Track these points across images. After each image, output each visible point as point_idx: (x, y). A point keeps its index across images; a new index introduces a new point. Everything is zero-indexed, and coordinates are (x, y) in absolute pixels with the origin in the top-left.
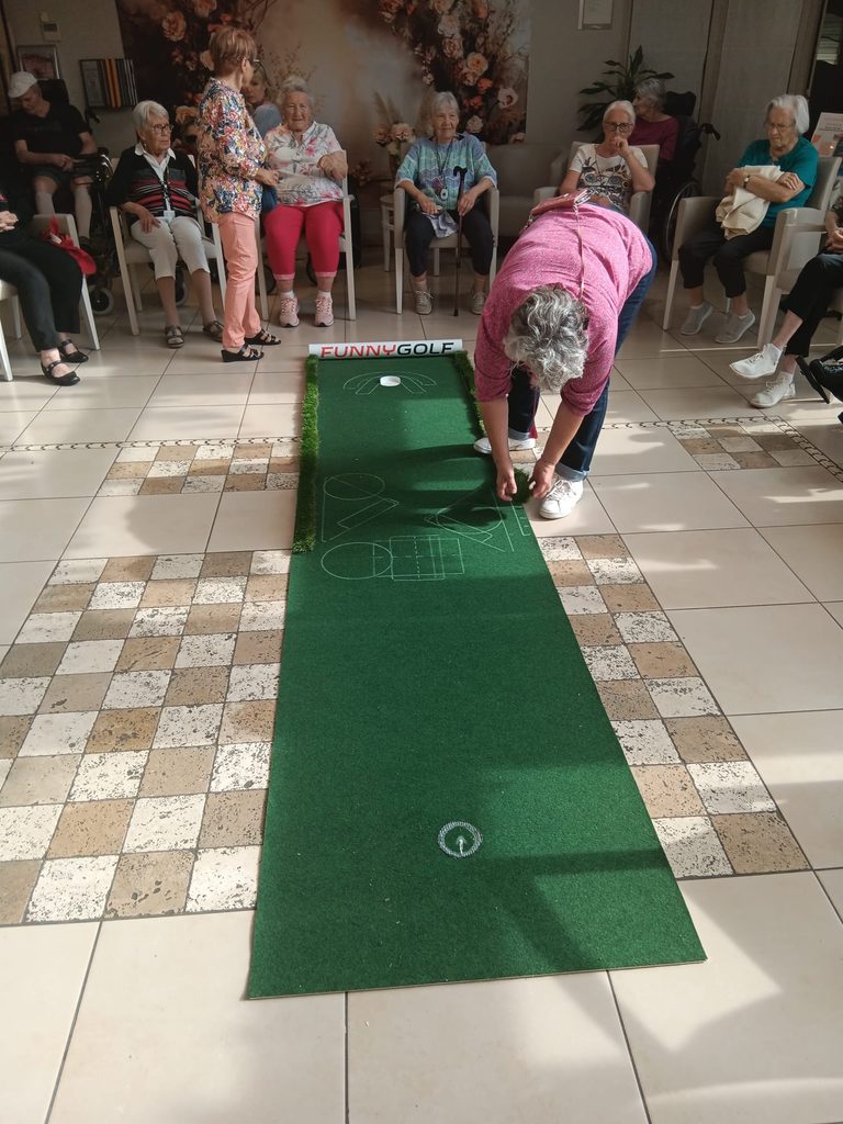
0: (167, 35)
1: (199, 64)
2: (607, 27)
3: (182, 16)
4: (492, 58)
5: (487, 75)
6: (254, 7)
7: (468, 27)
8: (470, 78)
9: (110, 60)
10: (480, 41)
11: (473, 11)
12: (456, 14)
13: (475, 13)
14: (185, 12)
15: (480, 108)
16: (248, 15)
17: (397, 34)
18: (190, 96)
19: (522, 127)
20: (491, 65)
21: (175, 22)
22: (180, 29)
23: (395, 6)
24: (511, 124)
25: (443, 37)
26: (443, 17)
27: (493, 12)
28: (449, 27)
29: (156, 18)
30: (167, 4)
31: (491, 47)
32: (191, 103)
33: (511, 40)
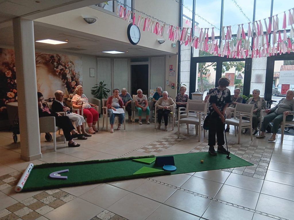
0: (7, 76)
1: (14, 82)
2: (94, 77)
4: (76, 82)
5: (76, 85)
7: (72, 76)
8: (73, 85)
10: (74, 79)
12: (70, 74)
13: (73, 74)
14: (11, 71)
17: (59, 77)
20: (76, 83)
21: (9, 73)
22: (10, 74)
23: (58, 72)
25: (68, 78)
26: (68, 74)
27: (76, 74)
28: (69, 76)
29: (4, 71)
30: (7, 69)
31: (76, 80)
32: (12, 91)
33: (79, 79)
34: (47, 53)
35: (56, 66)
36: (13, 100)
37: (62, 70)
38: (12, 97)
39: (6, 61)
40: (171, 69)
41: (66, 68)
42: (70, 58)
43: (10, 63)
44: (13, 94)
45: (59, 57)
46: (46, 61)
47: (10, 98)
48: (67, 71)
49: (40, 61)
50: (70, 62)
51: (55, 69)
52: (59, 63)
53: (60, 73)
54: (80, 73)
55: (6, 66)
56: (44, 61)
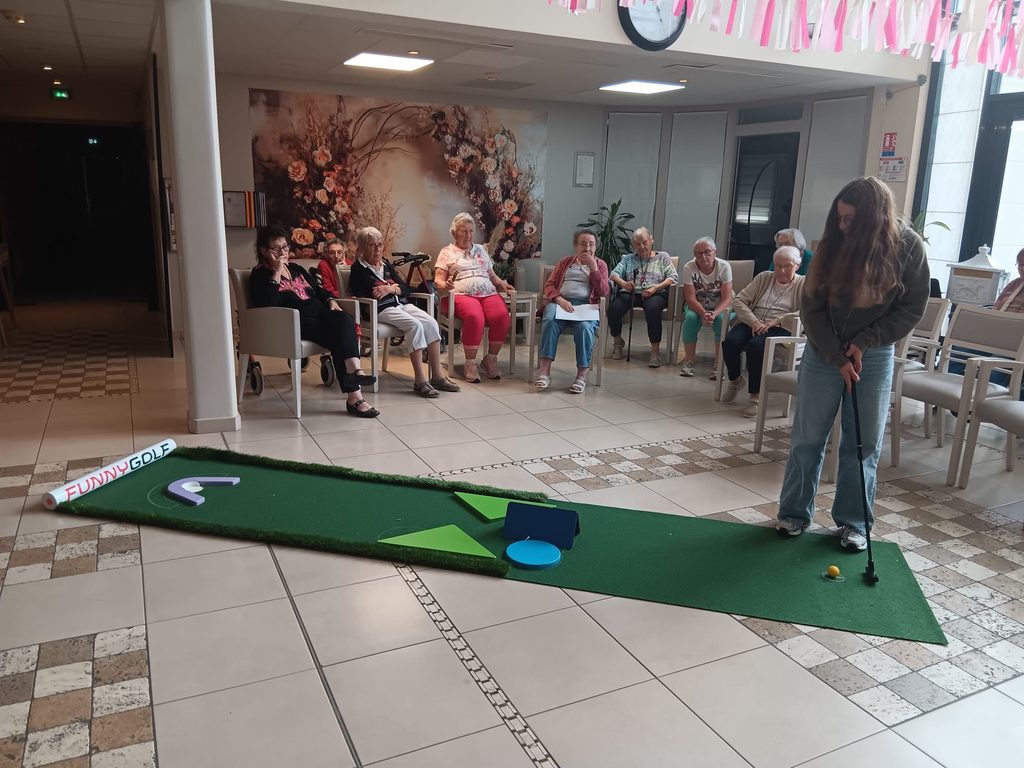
0: (292, 177)
1: (315, 198)
2: (590, 186)
3: (304, 164)
4: (520, 204)
5: (517, 214)
6: (359, 161)
7: (505, 183)
8: (506, 216)
9: (249, 193)
10: (513, 192)
11: (508, 173)
12: (498, 174)
13: (510, 174)
14: (307, 162)
15: (513, 235)
16: (355, 166)
17: (459, 184)
18: (305, 221)
19: (539, 248)
20: (520, 208)
21: (299, 168)
22: (302, 173)
23: (458, 167)
24: (532, 246)
25: (489, 188)
26: (490, 176)
27: (521, 174)
28: (493, 182)
29: (284, 164)
30: (293, 155)
31: (519, 196)
32: (306, 227)
33: (532, 192)
34: (421, 105)
35: (449, 148)
36: (310, 251)
37: (471, 158)
38: (305, 244)
39: (291, 130)
40: (888, 153)
41: (485, 154)
42: (503, 117)
43: (302, 137)
44: (309, 236)
45: (463, 115)
46: (418, 129)
47: (301, 247)
48: (489, 165)
49: (396, 131)
50: (503, 133)
51: (447, 156)
52: (460, 136)
53: (462, 170)
54: (539, 171)
55: (290, 148)
56: (409, 131)
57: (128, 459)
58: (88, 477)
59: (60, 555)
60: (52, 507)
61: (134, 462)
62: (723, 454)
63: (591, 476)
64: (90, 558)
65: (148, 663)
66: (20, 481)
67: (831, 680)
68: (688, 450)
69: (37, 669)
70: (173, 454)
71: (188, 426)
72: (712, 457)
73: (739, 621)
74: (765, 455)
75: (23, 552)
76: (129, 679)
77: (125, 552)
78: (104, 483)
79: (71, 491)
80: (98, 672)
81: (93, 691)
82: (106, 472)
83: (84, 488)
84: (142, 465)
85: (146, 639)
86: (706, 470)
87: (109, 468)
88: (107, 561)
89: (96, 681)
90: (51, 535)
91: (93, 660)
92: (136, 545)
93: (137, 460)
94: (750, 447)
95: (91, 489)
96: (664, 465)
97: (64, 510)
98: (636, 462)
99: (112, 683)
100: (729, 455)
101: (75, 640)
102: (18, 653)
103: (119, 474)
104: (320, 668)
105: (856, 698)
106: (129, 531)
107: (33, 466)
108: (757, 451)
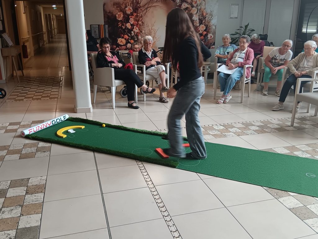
0: (117, 18)
1: (126, 27)
2: (236, 18)
4: (207, 26)
5: (205, 30)
6: (143, 11)
7: (200, 18)
8: (201, 31)
9: (102, 25)
10: (204, 21)
11: (202, 14)
12: (198, 14)
13: (203, 14)
14: (123, 13)
15: (203, 39)
16: (141, 14)
18: (122, 35)
19: (214, 44)
20: (206, 28)
21: (120, 15)
22: (121, 17)
24: (211, 43)
25: (194, 20)
26: (194, 15)
27: (207, 14)
28: (196, 18)
29: (115, 14)
30: (118, 10)
31: (206, 23)
32: (123, 38)
33: (212, 21)
35: (178, 4)
36: (124, 47)
37: (187, 8)
38: (122, 44)
41: (193, 6)
43: (121, 3)
44: (124, 41)
47: (121, 46)
48: (194, 11)
54: (214, 13)
55: (117, 7)
57: (51, 121)
58: (37, 126)
59: (23, 152)
60: (24, 136)
61: (53, 122)
62: (277, 126)
63: (219, 133)
64: (33, 153)
65: (45, 188)
66: (15, 127)
67: (298, 214)
68: (262, 124)
69: (9, 188)
70: (67, 120)
71: (74, 110)
72: (272, 127)
73: (265, 189)
74: (295, 127)
75: (12, 150)
76: (38, 193)
77: (45, 152)
78: (43, 129)
79: (30, 131)
80: (28, 190)
81: (25, 196)
82: (43, 125)
83: (35, 130)
84: (56, 123)
85: (46, 181)
86: (268, 132)
87: (44, 123)
88: (39, 154)
89: (27, 193)
90: (22, 145)
91: (27, 187)
92: (49, 149)
93: (54, 121)
94: (289, 124)
95: (38, 131)
96: (250, 130)
97: (28, 137)
98: (239, 128)
99: (32, 194)
100: (280, 127)
101: (23, 180)
102: (4, 183)
103: (48, 126)
104: (102, 194)
105: (307, 221)
106: (48, 145)
107: (20, 123)
108: (292, 125)
